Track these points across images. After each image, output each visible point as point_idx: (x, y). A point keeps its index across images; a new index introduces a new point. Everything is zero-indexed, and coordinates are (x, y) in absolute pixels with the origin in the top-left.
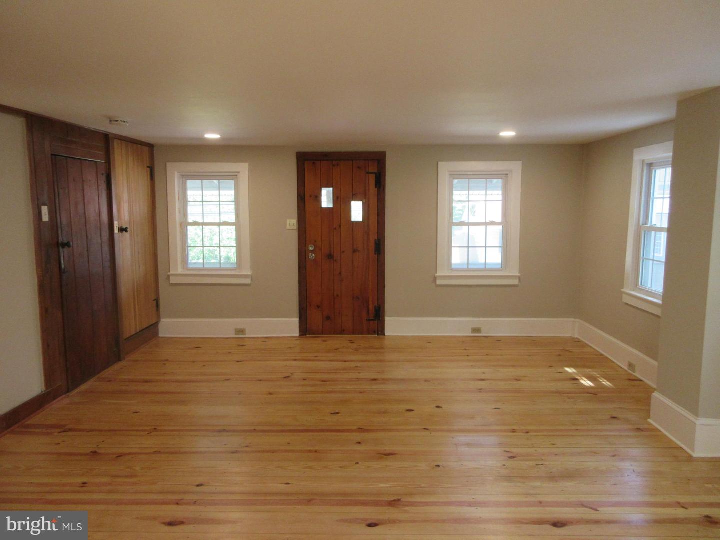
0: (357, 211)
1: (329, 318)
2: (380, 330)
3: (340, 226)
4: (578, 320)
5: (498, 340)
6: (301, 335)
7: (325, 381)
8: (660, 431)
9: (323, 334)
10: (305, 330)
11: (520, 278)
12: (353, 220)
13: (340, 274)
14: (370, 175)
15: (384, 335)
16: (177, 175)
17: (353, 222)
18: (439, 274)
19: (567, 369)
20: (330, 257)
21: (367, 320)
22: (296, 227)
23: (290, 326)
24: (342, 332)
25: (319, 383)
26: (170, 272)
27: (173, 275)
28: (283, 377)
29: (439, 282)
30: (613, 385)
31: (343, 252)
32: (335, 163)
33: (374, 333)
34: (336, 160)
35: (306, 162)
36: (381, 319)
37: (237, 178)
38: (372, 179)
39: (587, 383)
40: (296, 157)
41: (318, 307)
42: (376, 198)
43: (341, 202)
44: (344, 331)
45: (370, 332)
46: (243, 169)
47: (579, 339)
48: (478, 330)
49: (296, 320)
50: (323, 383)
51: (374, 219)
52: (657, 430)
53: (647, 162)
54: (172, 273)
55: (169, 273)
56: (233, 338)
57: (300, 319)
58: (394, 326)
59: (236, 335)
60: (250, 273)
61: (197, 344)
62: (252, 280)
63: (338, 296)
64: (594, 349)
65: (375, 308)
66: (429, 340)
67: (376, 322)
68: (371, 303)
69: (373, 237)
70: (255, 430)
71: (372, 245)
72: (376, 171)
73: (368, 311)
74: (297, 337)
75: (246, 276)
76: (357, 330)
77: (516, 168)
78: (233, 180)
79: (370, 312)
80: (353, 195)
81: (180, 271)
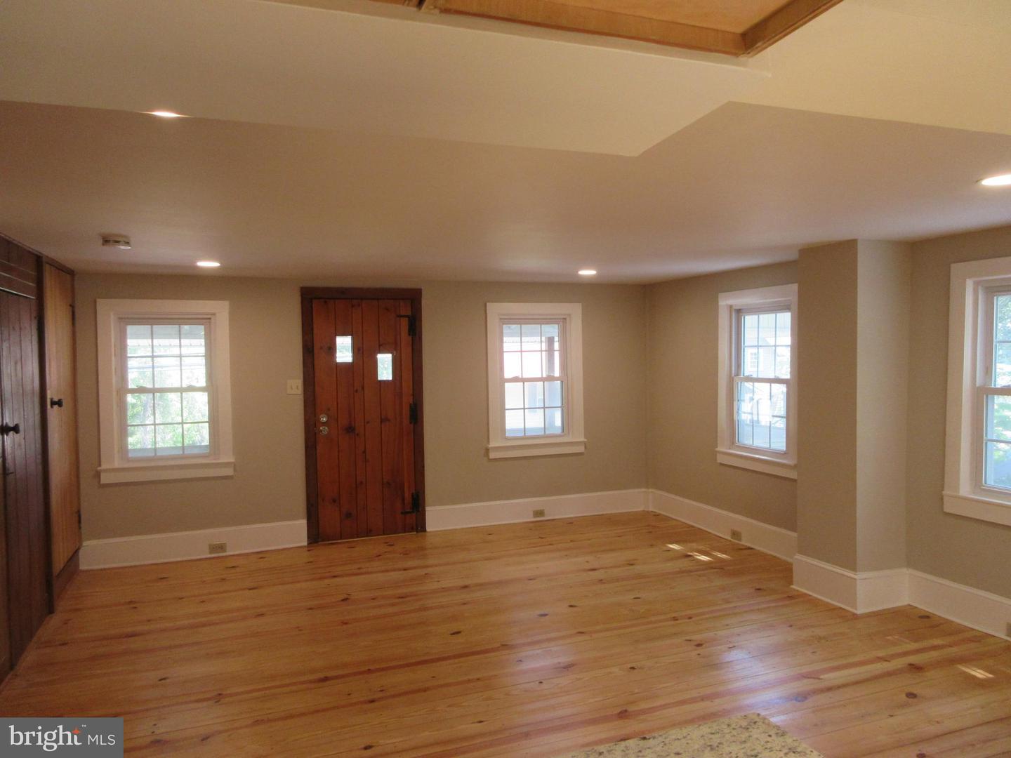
0: (385, 367)
1: (350, 514)
2: (419, 525)
3: (363, 388)
4: (650, 490)
5: (570, 522)
6: (311, 543)
7: (402, 598)
8: (810, 596)
9: (341, 539)
10: (316, 536)
11: (585, 444)
12: (379, 379)
13: (364, 452)
14: (402, 319)
15: (425, 531)
16: (112, 317)
17: (380, 381)
18: (492, 445)
19: (671, 546)
20: (350, 429)
21: (402, 513)
22: (300, 391)
23: (295, 532)
24: (369, 533)
25: (397, 601)
26: (100, 465)
27: (106, 471)
28: (341, 599)
29: (492, 455)
30: (731, 556)
31: (368, 422)
32: (355, 302)
33: (412, 529)
34: (356, 299)
35: (314, 301)
36: (420, 509)
37: (210, 322)
38: (404, 323)
39: (704, 558)
40: (299, 294)
41: (334, 501)
42: (410, 349)
43: (364, 354)
44: (371, 531)
45: (405, 529)
46: (221, 309)
47: (655, 512)
48: (539, 513)
49: (303, 523)
50: (401, 600)
51: (407, 375)
52: (806, 595)
53: (734, 307)
54: (104, 466)
55: (99, 468)
56: (206, 559)
57: (308, 521)
58: (439, 518)
59: (210, 553)
60: (232, 460)
61: (160, 574)
62: (235, 470)
63: (361, 483)
64: (680, 521)
65: (413, 496)
66: (489, 531)
67: (414, 514)
68: (406, 490)
69: (407, 400)
70: (369, 670)
71: (406, 411)
72: (409, 313)
73: (403, 500)
74: (305, 546)
75: (227, 465)
76: (389, 528)
77: (575, 311)
78: (203, 324)
79: (406, 502)
80: (380, 346)
81: (117, 464)
